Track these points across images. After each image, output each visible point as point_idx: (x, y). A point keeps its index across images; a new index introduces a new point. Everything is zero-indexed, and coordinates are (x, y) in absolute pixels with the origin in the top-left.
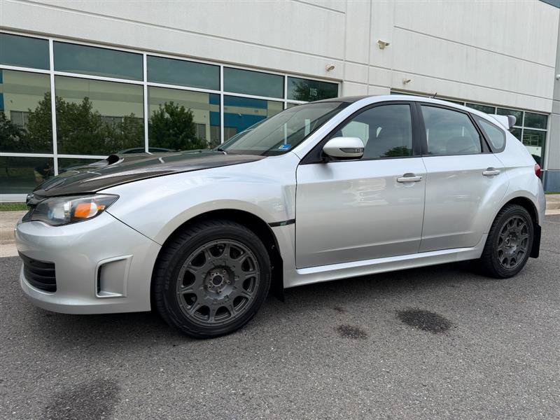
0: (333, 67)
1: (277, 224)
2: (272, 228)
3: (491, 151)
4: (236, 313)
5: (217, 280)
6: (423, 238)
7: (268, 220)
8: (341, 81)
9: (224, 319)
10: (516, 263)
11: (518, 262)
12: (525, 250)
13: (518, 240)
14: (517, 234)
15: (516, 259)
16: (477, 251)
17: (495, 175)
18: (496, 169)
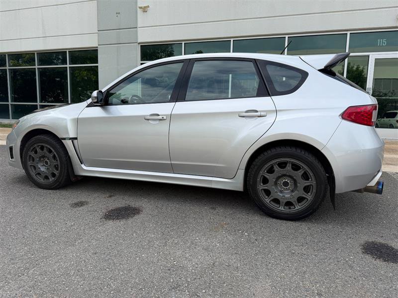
1: (64, 139)
2: (62, 141)
3: (269, 95)
5: (47, 163)
6: (172, 162)
7: (60, 136)
9: (46, 181)
10: (295, 208)
11: (298, 207)
12: (310, 197)
13: (298, 185)
14: (294, 177)
15: (294, 203)
16: (236, 183)
17: (259, 117)
18: (261, 111)
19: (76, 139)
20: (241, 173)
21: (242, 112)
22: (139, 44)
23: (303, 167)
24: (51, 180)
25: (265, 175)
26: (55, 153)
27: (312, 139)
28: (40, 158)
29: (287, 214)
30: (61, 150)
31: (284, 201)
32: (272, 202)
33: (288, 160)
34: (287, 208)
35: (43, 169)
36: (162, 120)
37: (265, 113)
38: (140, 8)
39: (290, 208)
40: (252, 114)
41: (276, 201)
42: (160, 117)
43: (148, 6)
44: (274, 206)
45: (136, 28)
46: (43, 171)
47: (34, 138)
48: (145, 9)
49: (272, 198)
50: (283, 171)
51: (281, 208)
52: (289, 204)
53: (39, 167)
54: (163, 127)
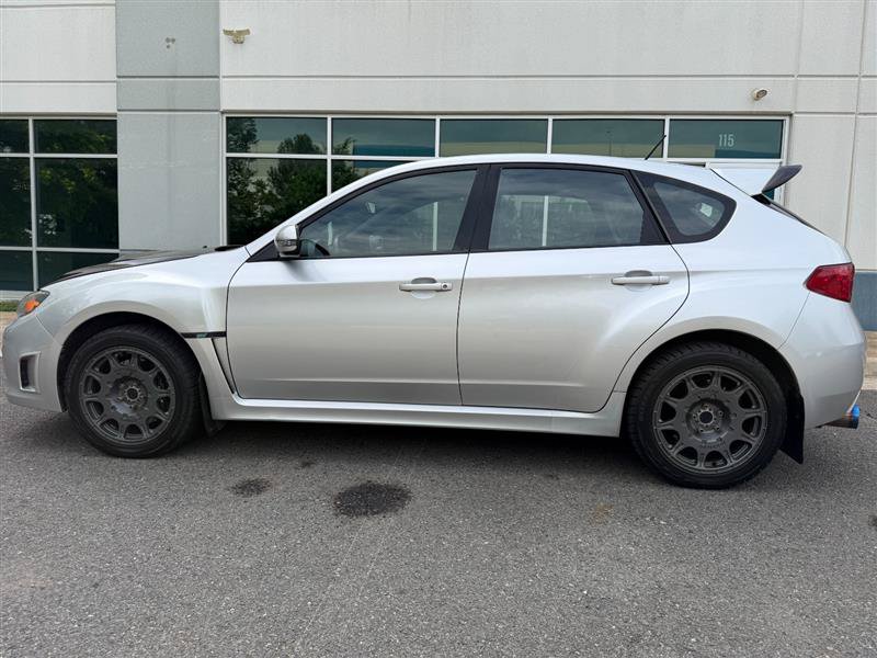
0: (764, 93)
1: (193, 336)
2: (187, 340)
3: (666, 242)
4: (147, 435)
5: (133, 394)
6: (462, 382)
7: (180, 329)
8: (791, 115)
9: (134, 439)
10: (726, 463)
11: (733, 462)
12: (755, 440)
13: (733, 418)
14: (726, 404)
15: (724, 454)
16: (605, 421)
17: (654, 284)
18: (658, 274)
19: (224, 334)
20: (618, 400)
21: (619, 275)
22: (223, 113)
23: (742, 382)
24: (145, 435)
25: (669, 402)
26: (163, 370)
27: (759, 326)
28: (117, 383)
29: (711, 477)
30: (179, 362)
31: (703, 452)
32: (680, 456)
33: (715, 369)
34: (710, 464)
35: (123, 410)
36: (444, 289)
37: (667, 277)
38: (226, 32)
39: (714, 465)
40: (639, 279)
41: (690, 453)
42: (438, 285)
43: (248, 32)
44: (685, 463)
45: (217, 77)
46: (125, 415)
47: (101, 334)
48: (238, 37)
49: (681, 448)
50: (705, 392)
51: (701, 466)
52: (714, 457)
53: (113, 404)
54: (445, 307)
